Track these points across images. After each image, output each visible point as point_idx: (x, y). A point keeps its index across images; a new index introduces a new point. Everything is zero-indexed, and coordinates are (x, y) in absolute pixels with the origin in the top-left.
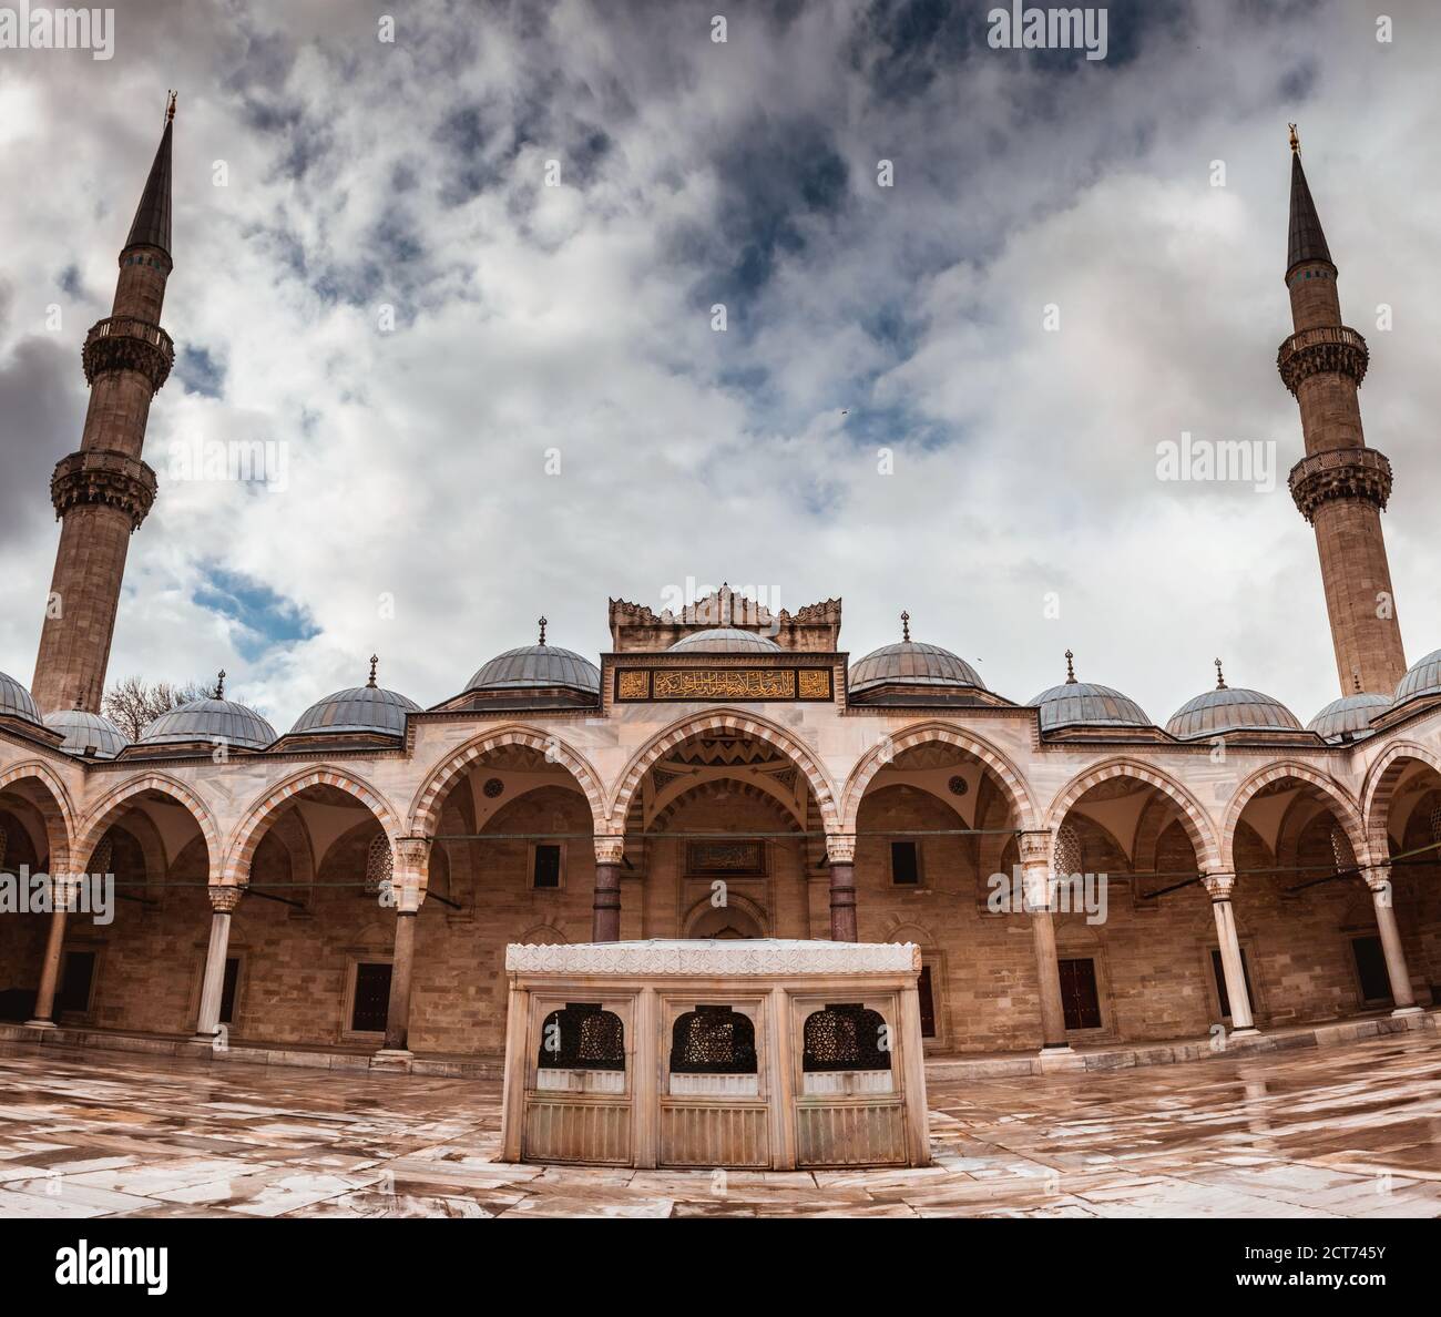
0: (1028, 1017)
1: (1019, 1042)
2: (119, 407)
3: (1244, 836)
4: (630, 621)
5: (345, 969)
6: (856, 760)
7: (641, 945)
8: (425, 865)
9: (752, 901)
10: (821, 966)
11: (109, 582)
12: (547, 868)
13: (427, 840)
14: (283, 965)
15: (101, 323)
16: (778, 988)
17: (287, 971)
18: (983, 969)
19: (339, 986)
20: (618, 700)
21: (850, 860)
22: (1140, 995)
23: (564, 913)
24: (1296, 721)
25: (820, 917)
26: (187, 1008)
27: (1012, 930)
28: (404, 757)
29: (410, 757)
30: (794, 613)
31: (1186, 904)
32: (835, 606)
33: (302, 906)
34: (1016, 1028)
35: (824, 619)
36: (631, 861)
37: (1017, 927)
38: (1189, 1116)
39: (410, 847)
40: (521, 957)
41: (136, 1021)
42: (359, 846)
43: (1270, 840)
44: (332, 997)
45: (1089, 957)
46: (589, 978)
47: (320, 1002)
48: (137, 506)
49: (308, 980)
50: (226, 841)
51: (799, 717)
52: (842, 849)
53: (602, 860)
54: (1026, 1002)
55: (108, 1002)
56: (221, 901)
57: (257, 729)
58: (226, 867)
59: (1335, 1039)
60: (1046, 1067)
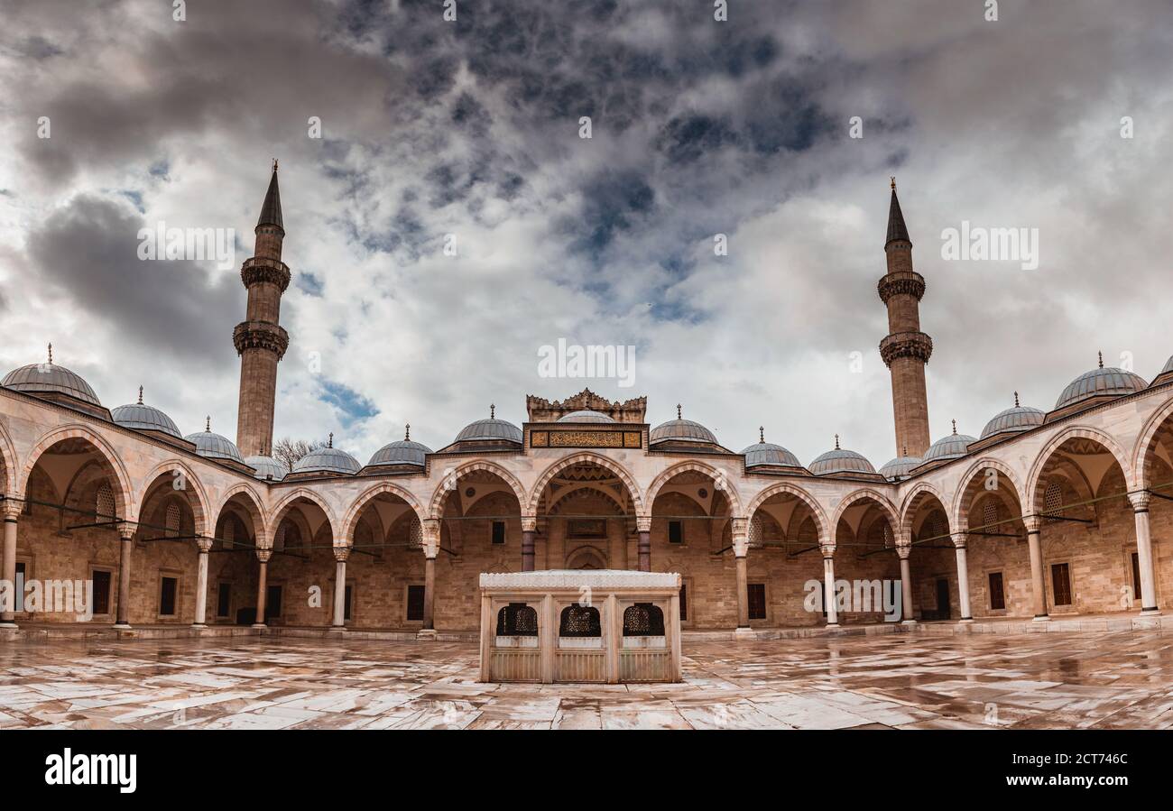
0: (732, 612)
1: (726, 624)
2: (265, 299)
3: (842, 525)
4: (537, 406)
5: (402, 589)
6: (653, 479)
7: (545, 573)
8: (439, 533)
9: (600, 551)
10: (633, 584)
11: (270, 388)
12: (499, 534)
13: (439, 520)
14: (372, 588)
15: (249, 260)
16: (612, 595)
17: (374, 591)
18: (711, 586)
19: (400, 598)
20: (532, 447)
21: (648, 530)
22: (786, 604)
23: (507, 557)
24: (873, 469)
25: (633, 559)
26: (327, 613)
27: (726, 568)
28: (425, 477)
29: (428, 477)
30: (622, 404)
31: (811, 559)
32: (644, 401)
33: (379, 556)
34: (725, 617)
35: (638, 407)
36: (540, 530)
37: (729, 566)
38: (803, 665)
39: (430, 524)
40: (487, 580)
41: (303, 621)
42: (405, 524)
43: (855, 530)
44: (397, 604)
45: (761, 583)
46: (520, 590)
47: (391, 606)
48: (279, 348)
49: (385, 595)
50: (340, 523)
51: (624, 456)
52: (644, 524)
53: (525, 529)
54: (731, 604)
55: (289, 612)
56: (340, 555)
57: (351, 463)
58: (342, 538)
59: (874, 632)
60: (738, 637)
